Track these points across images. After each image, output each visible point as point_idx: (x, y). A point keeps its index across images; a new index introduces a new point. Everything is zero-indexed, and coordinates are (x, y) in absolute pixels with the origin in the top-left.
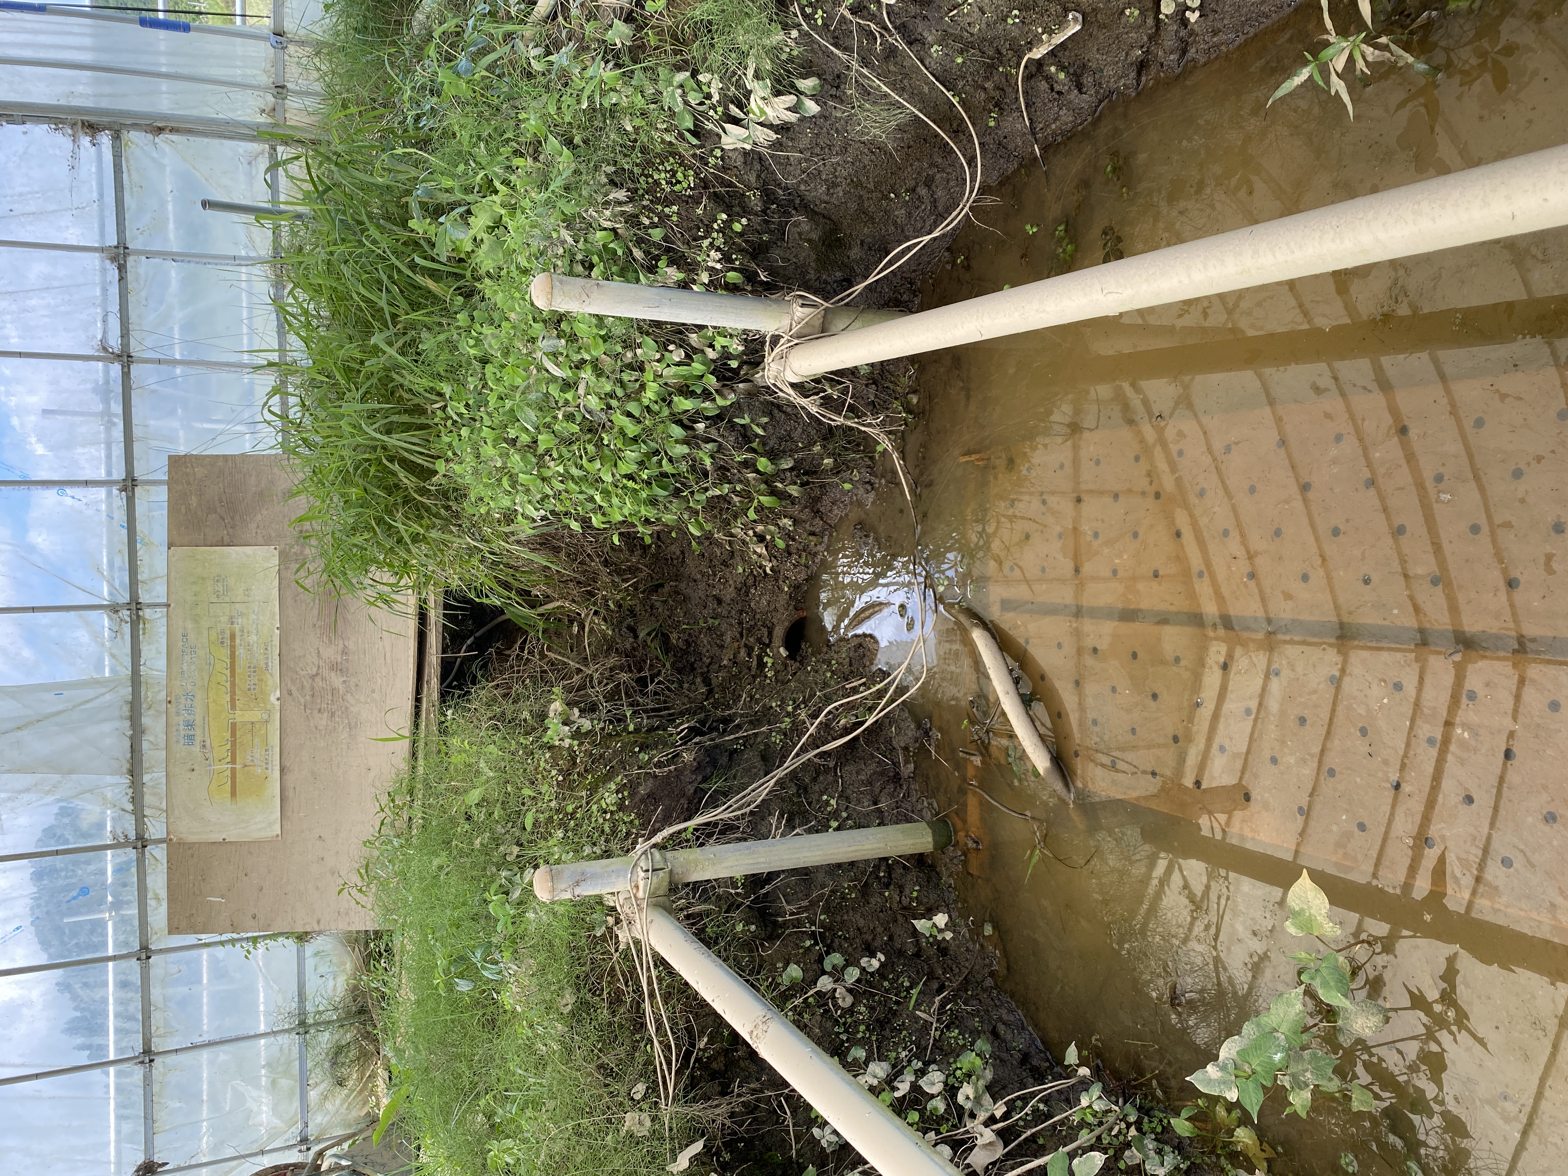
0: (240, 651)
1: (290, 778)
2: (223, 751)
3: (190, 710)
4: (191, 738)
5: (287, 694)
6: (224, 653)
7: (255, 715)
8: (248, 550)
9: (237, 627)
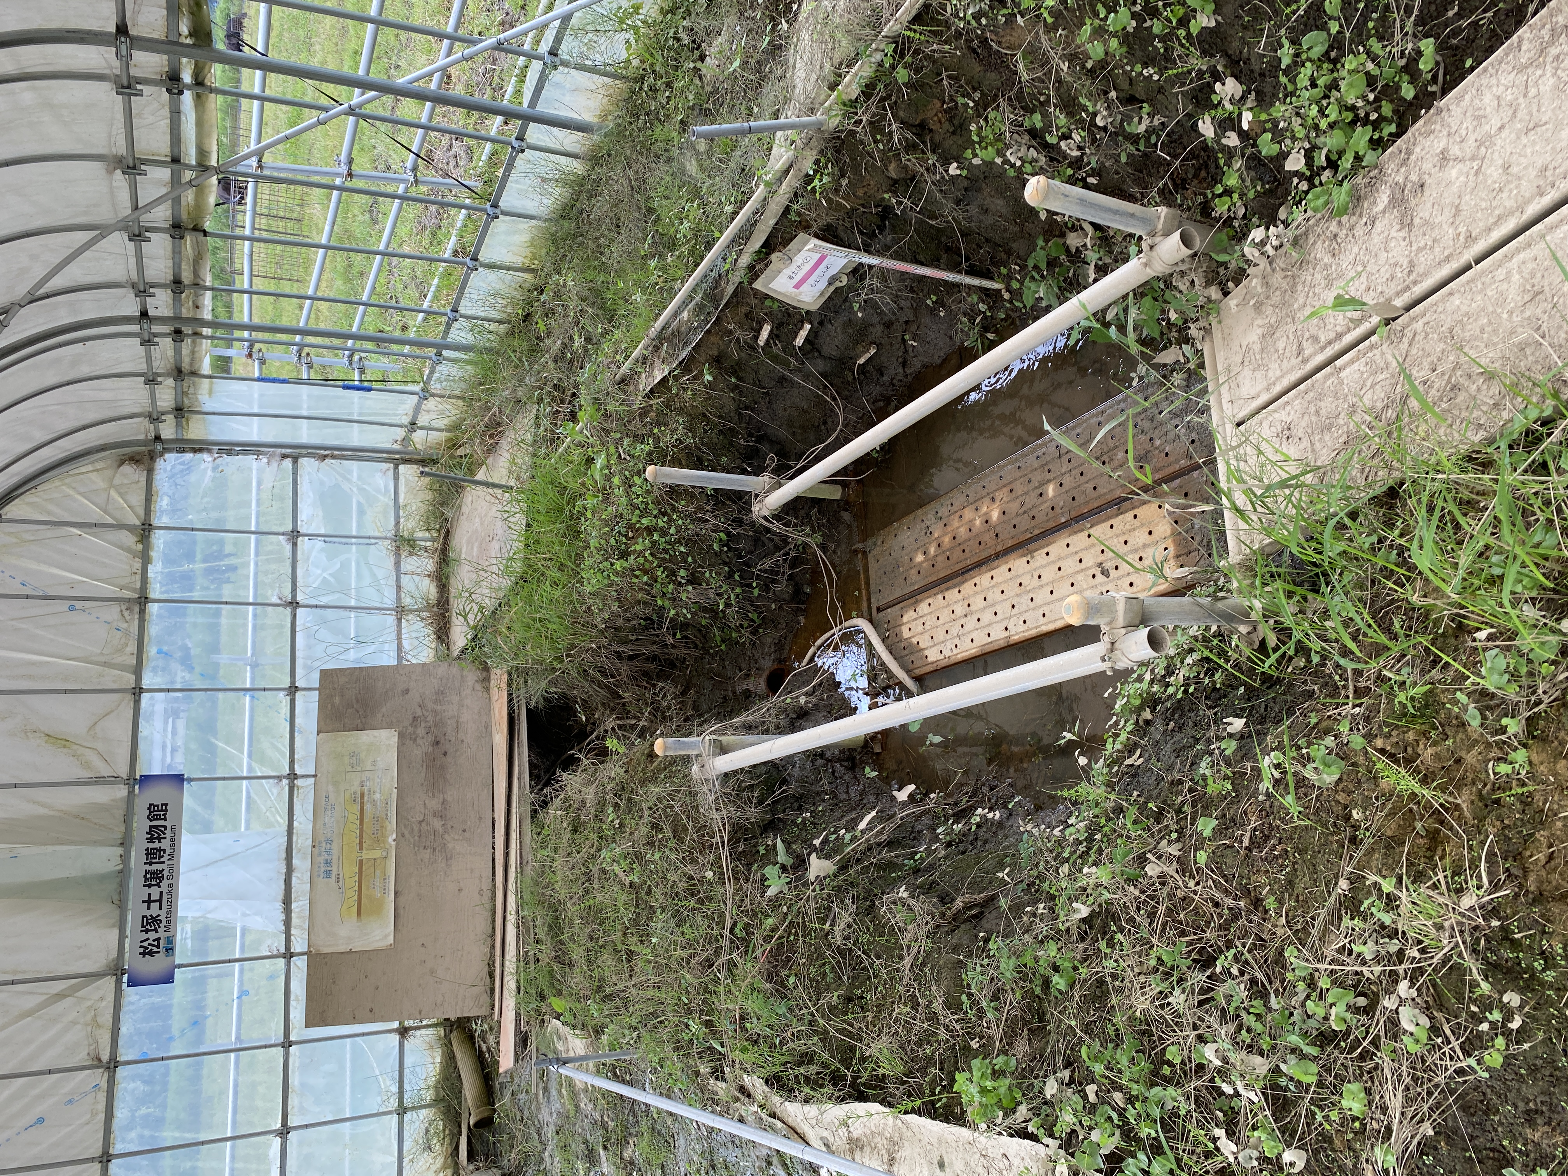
0: (368, 807)
1: (402, 900)
2: (353, 882)
3: (328, 852)
4: (328, 874)
5: (401, 836)
6: (356, 808)
7: (378, 854)
8: (375, 733)
9: (366, 789)
